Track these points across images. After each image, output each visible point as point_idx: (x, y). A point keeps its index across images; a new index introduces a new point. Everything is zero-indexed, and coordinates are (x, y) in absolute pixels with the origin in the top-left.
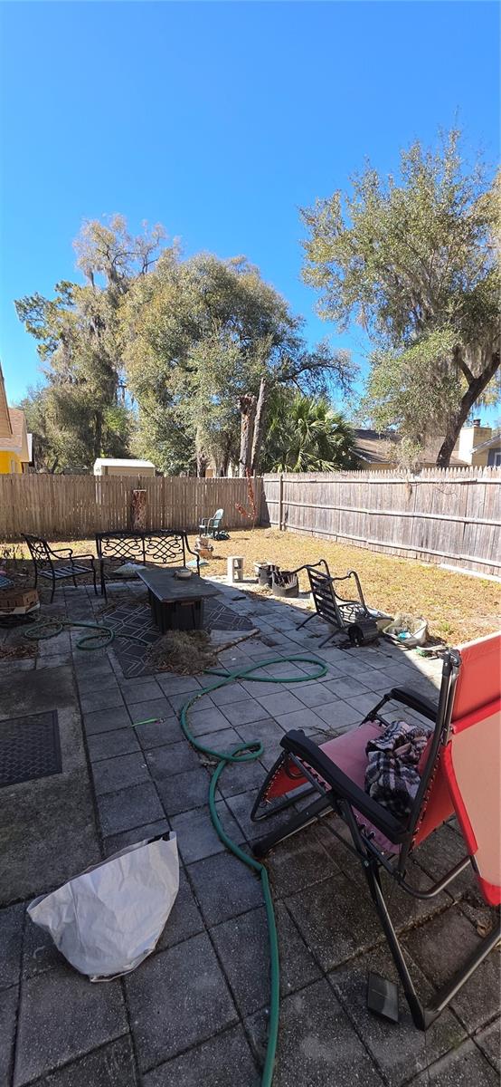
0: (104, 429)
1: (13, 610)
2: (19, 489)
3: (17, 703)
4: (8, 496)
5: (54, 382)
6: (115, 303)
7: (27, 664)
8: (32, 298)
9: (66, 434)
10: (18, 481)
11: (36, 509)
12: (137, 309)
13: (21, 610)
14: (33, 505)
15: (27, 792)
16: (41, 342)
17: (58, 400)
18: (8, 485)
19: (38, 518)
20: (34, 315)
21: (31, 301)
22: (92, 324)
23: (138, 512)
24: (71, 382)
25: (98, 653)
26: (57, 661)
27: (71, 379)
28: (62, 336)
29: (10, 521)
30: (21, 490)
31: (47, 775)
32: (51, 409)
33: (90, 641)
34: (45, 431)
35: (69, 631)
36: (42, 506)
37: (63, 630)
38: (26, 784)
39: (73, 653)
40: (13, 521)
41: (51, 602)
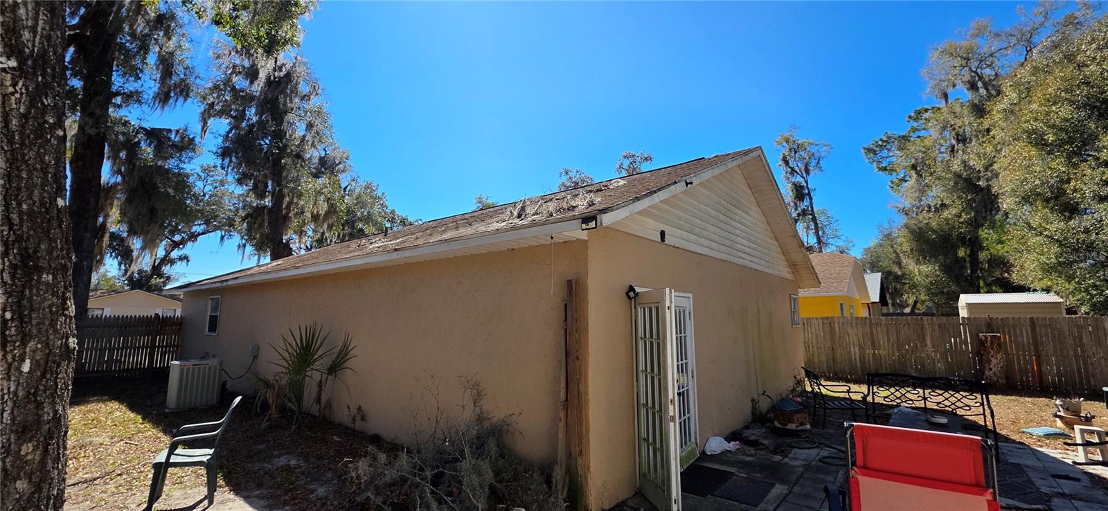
0: (983, 256)
1: (787, 425)
2: (837, 329)
3: (756, 472)
4: (828, 337)
5: (907, 214)
6: (979, 110)
7: (778, 458)
8: (881, 140)
9: (925, 268)
10: (836, 324)
11: (855, 351)
12: (1010, 112)
13: (792, 426)
14: (852, 346)
15: (734, 505)
16: (894, 177)
17: (912, 232)
18: (827, 328)
19: (858, 360)
20: (885, 153)
21: (880, 143)
22: (954, 142)
23: (990, 361)
24: (929, 211)
25: (833, 468)
26: (797, 463)
27: (930, 207)
28: (914, 167)
29: (831, 361)
30: (840, 332)
31: (748, 504)
32: (904, 242)
33: (832, 460)
34: (900, 268)
35: (822, 449)
36: (861, 347)
37: (817, 447)
38: (736, 503)
39: (813, 463)
40: (834, 362)
41: (823, 428)
